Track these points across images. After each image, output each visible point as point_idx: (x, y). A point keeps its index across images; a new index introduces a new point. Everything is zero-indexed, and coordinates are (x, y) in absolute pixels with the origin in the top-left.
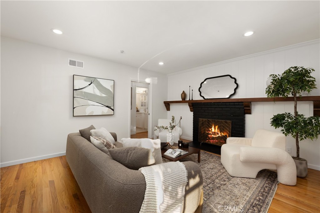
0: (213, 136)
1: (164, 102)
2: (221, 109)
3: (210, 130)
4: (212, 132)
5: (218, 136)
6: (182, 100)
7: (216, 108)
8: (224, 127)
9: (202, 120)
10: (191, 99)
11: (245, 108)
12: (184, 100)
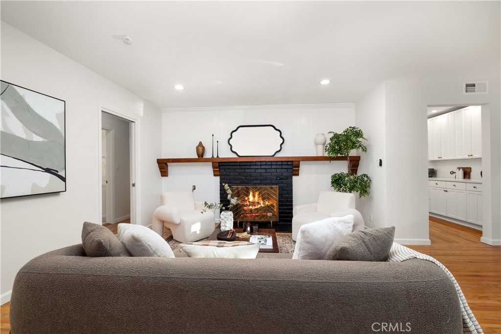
0: (251, 207)
1: (158, 160)
2: (264, 171)
3: (246, 199)
4: (249, 202)
5: (259, 206)
6: (197, 157)
7: (258, 169)
8: (268, 194)
9: (237, 188)
10: (215, 156)
11: (294, 169)
12: (201, 156)
